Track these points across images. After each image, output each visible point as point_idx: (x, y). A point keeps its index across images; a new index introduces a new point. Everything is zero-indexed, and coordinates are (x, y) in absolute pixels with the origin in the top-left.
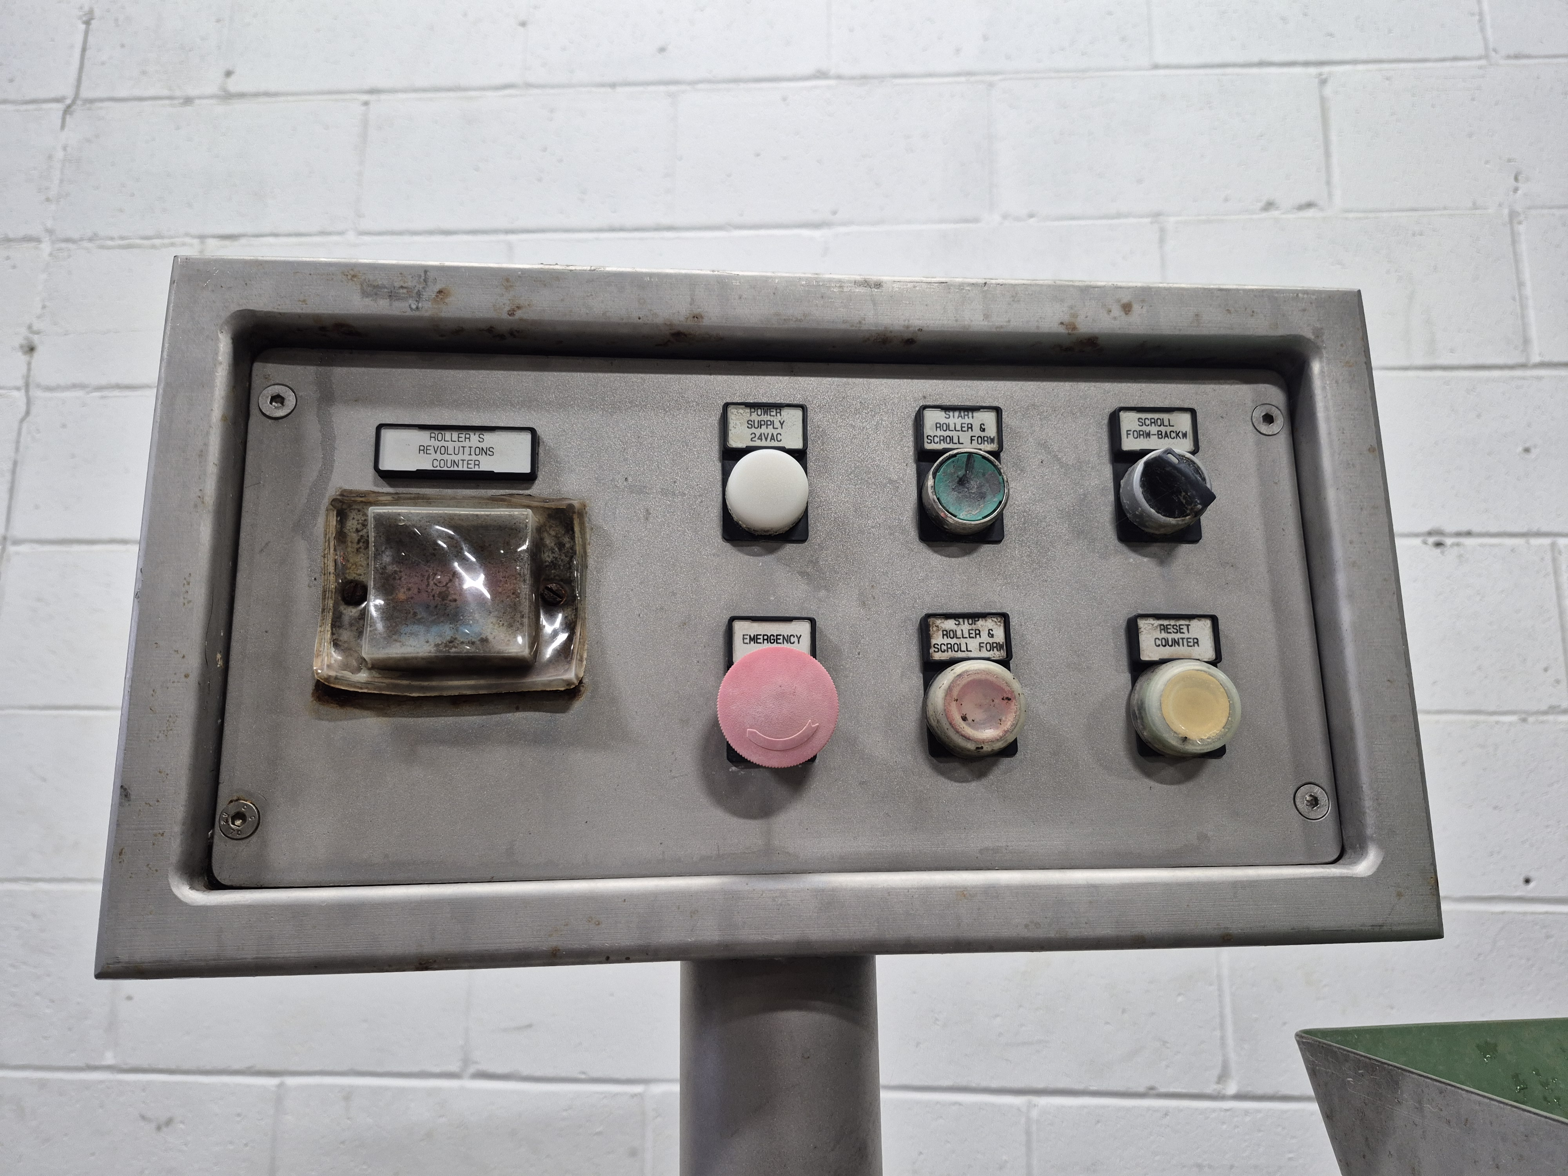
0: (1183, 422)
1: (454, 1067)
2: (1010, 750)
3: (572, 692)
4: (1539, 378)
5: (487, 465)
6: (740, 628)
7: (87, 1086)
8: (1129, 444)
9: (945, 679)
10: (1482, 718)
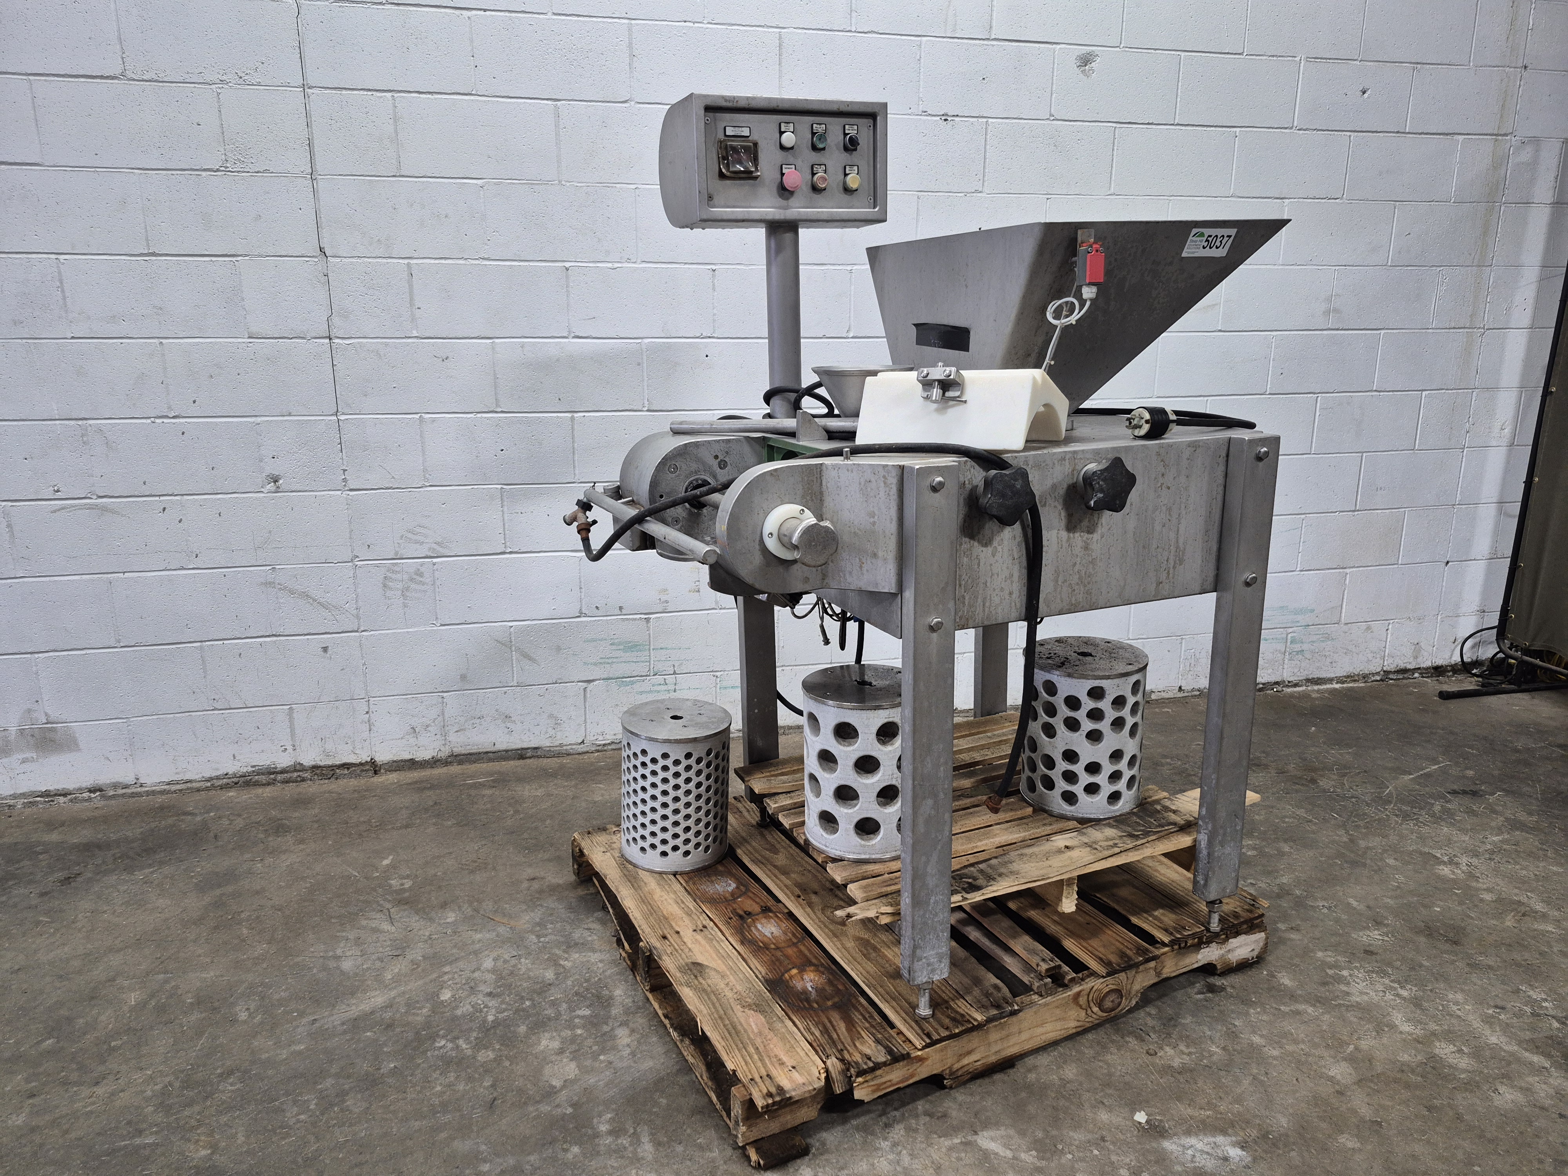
0: (856, 127)
1: (565, 335)
2: (825, 189)
3: (758, 177)
4: (993, 46)
5: (743, 134)
6: (784, 166)
7: (408, 344)
8: (847, 132)
9: (816, 176)
10: (951, 194)
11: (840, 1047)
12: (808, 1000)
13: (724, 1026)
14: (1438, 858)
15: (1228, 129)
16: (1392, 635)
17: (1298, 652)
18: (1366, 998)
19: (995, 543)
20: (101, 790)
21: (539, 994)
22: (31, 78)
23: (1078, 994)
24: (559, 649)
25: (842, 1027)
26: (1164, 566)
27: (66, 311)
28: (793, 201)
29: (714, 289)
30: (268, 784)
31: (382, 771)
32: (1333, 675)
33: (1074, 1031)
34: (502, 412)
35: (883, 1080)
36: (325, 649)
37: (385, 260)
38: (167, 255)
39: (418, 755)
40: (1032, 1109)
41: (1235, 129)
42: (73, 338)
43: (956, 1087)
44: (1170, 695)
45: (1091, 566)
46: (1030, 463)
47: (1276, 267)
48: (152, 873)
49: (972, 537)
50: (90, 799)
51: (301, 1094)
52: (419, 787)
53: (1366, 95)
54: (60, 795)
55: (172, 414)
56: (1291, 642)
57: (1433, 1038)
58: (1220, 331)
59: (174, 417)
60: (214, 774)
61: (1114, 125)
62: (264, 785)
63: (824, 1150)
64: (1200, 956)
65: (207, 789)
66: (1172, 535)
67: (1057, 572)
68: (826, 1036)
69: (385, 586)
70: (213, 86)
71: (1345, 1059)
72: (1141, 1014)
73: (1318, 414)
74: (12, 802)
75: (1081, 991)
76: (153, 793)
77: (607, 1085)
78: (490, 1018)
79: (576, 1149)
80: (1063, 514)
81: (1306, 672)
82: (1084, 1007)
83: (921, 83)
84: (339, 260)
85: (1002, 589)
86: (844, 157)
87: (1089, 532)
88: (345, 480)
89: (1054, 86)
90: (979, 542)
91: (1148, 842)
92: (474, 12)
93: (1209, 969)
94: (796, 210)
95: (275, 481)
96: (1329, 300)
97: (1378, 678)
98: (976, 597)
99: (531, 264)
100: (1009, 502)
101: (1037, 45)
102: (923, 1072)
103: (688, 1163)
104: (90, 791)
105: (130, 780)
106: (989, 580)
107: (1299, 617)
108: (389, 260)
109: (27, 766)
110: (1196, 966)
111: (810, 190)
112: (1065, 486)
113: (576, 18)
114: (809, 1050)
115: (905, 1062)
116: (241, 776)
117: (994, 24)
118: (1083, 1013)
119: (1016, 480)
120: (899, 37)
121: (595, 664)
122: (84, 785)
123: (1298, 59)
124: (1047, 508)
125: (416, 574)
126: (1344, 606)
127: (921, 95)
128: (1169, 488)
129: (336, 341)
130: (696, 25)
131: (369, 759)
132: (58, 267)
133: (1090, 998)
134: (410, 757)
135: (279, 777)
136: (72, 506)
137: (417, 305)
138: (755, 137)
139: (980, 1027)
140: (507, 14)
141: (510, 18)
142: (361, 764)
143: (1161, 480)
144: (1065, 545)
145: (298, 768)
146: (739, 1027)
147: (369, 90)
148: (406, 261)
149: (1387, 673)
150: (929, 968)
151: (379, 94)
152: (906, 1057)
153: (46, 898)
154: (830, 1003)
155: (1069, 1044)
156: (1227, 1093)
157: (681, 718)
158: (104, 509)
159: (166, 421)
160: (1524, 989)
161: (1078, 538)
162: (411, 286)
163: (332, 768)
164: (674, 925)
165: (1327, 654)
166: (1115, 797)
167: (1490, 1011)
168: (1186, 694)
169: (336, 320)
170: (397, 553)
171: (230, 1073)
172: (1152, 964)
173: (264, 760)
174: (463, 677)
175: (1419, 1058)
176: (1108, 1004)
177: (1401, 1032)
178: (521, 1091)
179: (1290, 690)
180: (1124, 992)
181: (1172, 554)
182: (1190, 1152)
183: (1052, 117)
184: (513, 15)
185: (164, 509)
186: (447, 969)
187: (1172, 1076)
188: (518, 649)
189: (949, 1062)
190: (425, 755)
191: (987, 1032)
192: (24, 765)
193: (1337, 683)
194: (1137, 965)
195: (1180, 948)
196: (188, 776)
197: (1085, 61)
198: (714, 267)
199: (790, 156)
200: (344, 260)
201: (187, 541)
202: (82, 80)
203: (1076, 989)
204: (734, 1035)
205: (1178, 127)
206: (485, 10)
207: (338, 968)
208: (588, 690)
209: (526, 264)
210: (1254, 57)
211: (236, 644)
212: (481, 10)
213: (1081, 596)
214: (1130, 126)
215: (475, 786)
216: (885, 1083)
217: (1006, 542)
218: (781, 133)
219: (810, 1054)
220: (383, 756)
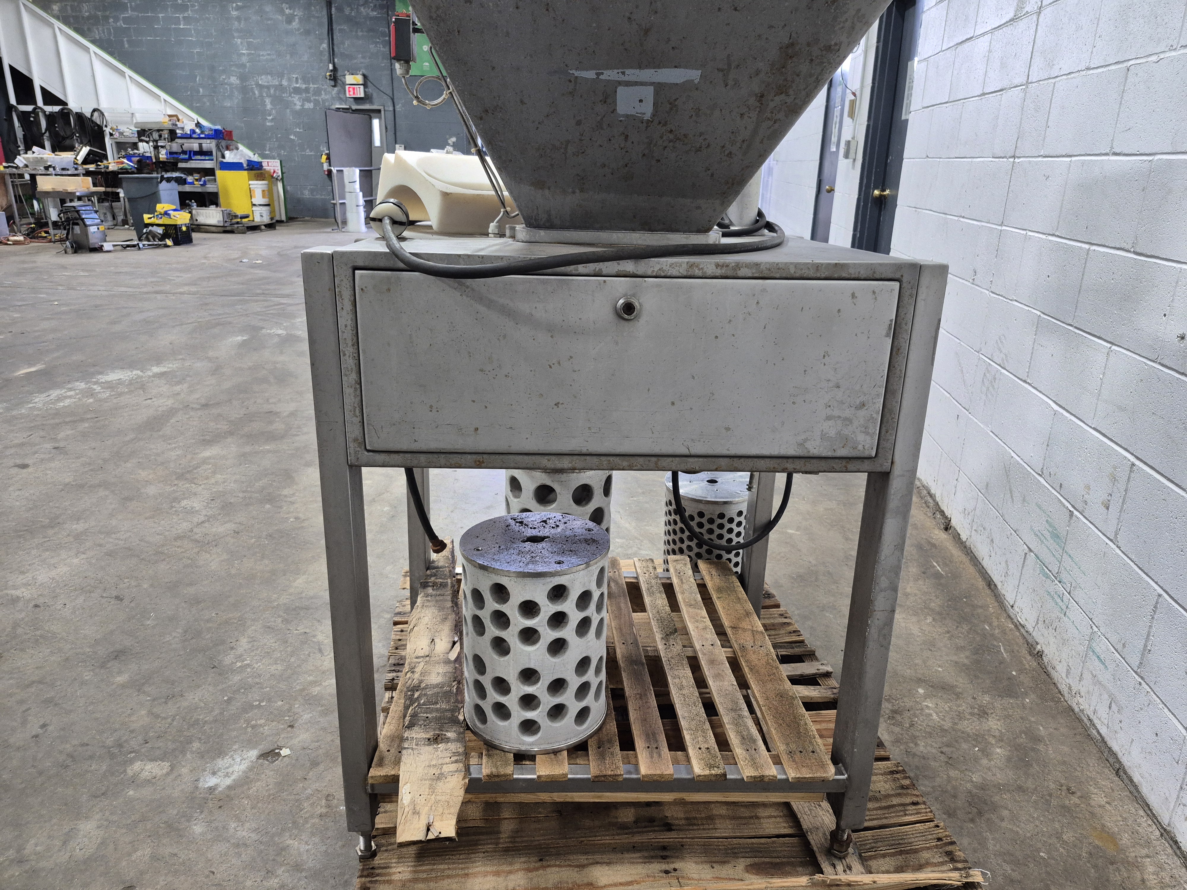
36: (958, 417)
69: (983, 381)
95: (975, 275)
131: (950, 517)
134: (959, 531)
163: (939, 509)
170: (992, 355)
182: (238, 760)
188: (1010, 482)
190: (963, 536)
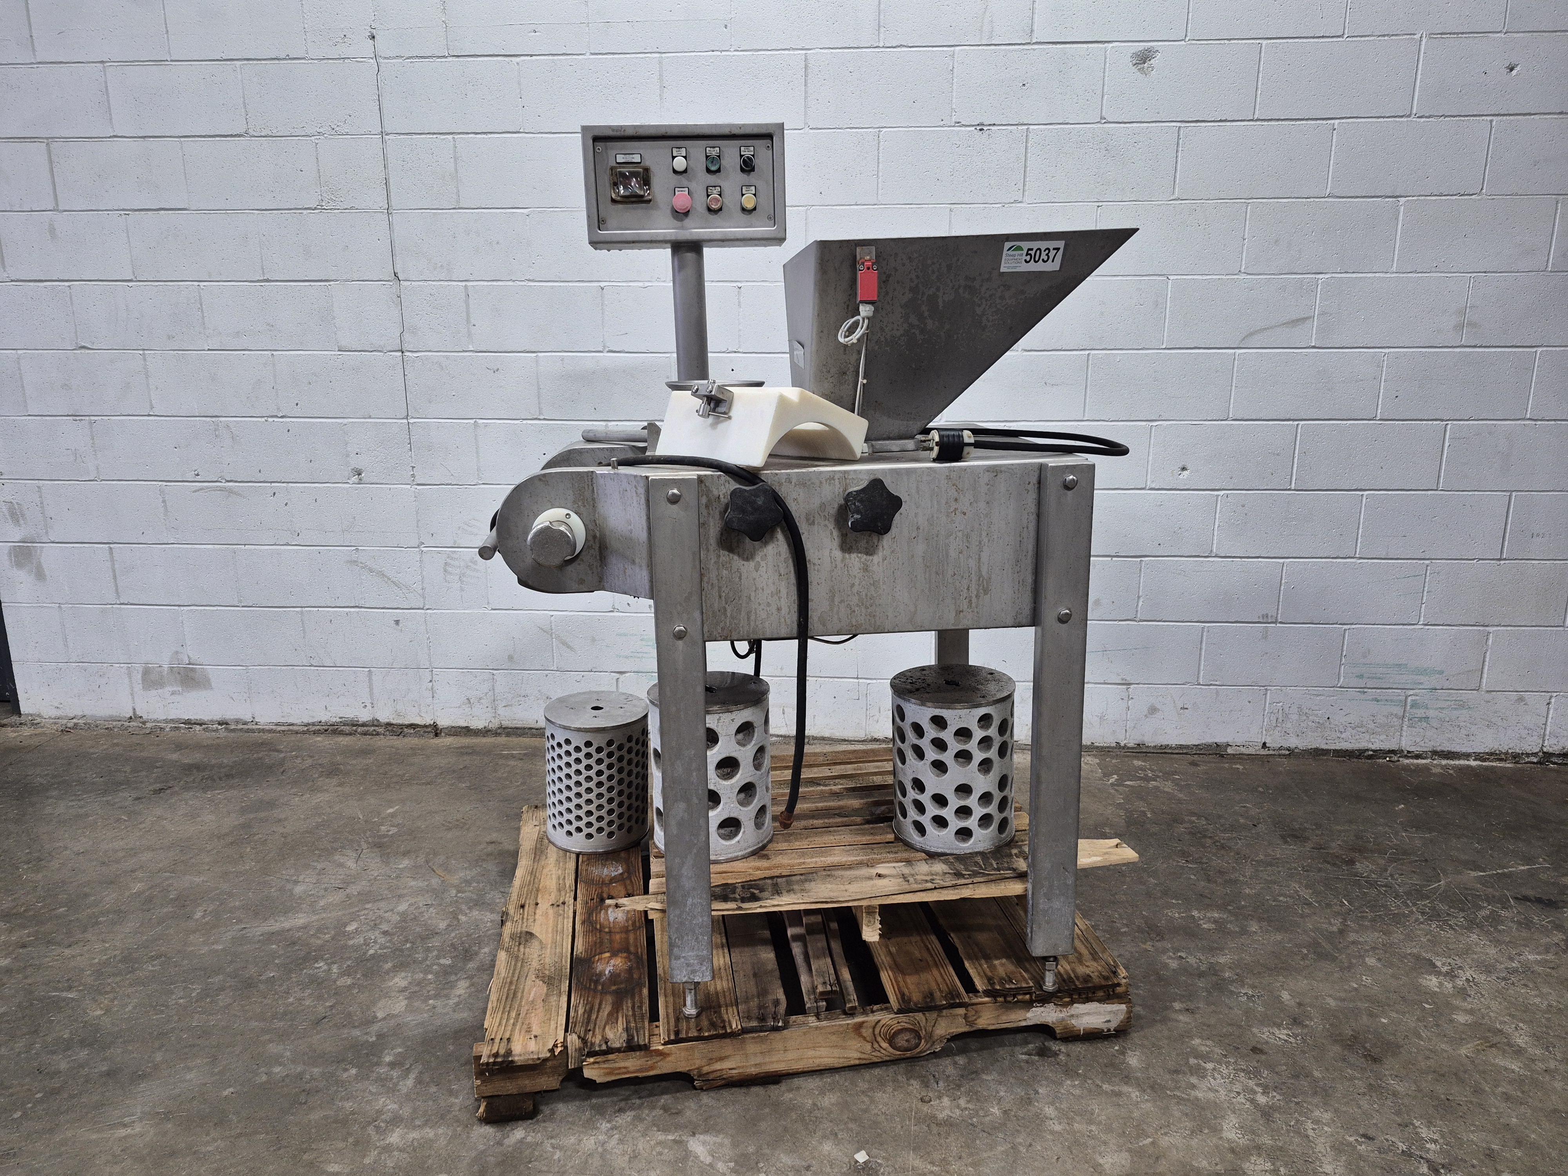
0: (752, 148)
1: (600, 349)
2: (721, 209)
3: (650, 201)
5: (634, 161)
6: (676, 189)
7: (464, 357)
8: (742, 153)
9: (710, 197)
11: (591, 1027)
12: (596, 982)
13: (509, 990)
14: (1434, 966)
15: (1325, 122)
16: (1556, 709)
17: (1421, 719)
18: (1211, 1095)
19: (758, 558)
20: (227, 724)
21: (422, 939)
22: (182, 139)
23: (860, 1025)
24: (594, 640)
25: (607, 1009)
26: (965, 593)
27: (204, 328)
28: (687, 222)
29: (739, 305)
30: (350, 734)
31: (443, 734)
32: (1470, 750)
33: (857, 1062)
34: (545, 419)
35: (617, 1065)
36: (397, 622)
37: (446, 283)
38: (277, 281)
39: (473, 723)
40: (763, 1125)
41: (1332, 121)
42: (209, 350)
43: (706, 1090)
44: (1251, 751)
45: (873, 588)
46: (794, 481)
47: (1388, 275)
48: (219, 794)
49: (731, 550)
50: (217, 730)
51: (192, 984)
52: (463, 751)
53: (1514, 72)
54: (198, 724)
55: (281, 414)
56: (1412, 707)
57: (1254, 1152)
58: (1314, 347)
59: (282, 417)
60: (311, 721)
61: (1178, 124)
62: (347, 734)
63: (551, 1118)
64: (1029, 1015)
65: (304, 733)
66: (972, 563)
67: (832, 593)
68: (586, 1016)
69: (445, 571)
70: (313, 138)
71: (1129, 1150)
72: (947, 1061)
73: (1447, 444)
74: (163, 725)
75: (863, 1022)
76: (263, 731)
77: (416, 1025)
78: (371, 952)
79: (354, 1071)
80: (835, 533)
81: (1432, 743)
82: (868, 1039)
83: (954, 94)
84: (409, 283)
85: (768, 604)
86: (741, 178)
87: (867, 554)
88: (413, 476)
89: (1106, 87)
90: (739, 555)
91: (973, 883)
92: (523, 58)
93: (1044, 1030)
94: (694, 231)
95: (359, 474)
96: (1462, 312)
97: (1535, 760)
98: (739, 611)
99: (570, 284)
100: (752, 518)
101: (1085, 46)
102: (666, 1067)
103: (431, 1103)
104: (219, 724)
105: (248, 718)
106: (753, 594)
107: (1422, 679)
108: (450, 283)
109: (176, 698)
110: (1024, 1024)
111: (706, 212)
112: (836, 506)
113: (612, 56)
114: (561, 1025)
115: (643, 1053)
116: (331, 725)
117: (1035, 27)
118: (868, 1047)
119: (758, 496)
120: (930, 49)
121: (627, 657)
122: (215, 719)
123: (1417, 37)
124: (816, 526)
125: (471, 562)
126: (1486, 670)
127: (954, 106)
128: (965, 514)
129: (407, 354)
130: (724, 53)
131: (432, 723)
132: (199, 293)
133: (877, 1031)
134: (465, 725)
135: (360, 729)
136: (207, 488)
137: (473, 322)
138: (647, 163)
139: (733, 1035)
140: (551, 57)
141: (553, 61)
142: (425, 726)
143: (954, 505)
144: (840, 565)
145: (375, 723)
146: (519, 995)
147: (434, 134)
148: (464, 284)
149: (1548, 755)
150: (689, 969)
151: (442, 137)
152: (644, 1048)
153: (137, 802)
154: (614, 988)
155: (849, 1074)
156: (971, 1155)
157: (601, 708)
158: (231, 491)
159: (276, 420)
160: (1417, 1123)
161: (855, 560)
162: (468, 306)
163: (402, 726)
164: (540, 896)
165: (1462, 724)
166: (964, 833)
167: (1352, 1139)
168: (1271, 752)
169: (406, 335)
170: (455, 542)
171: (158, 957)
172: (962, 1011)
173: (350, 713)
174: (510, 658)
175: (1218, 1167)
176: (901, 1041)
177: (1221, 1138)
178: (349, 1015)
179: (1407, 761)
180: (923, 1033)
181: (974, 582)
183: (1103, 120)
184: (556, 58)
185: (274, 494)
186: (369, 906)
187: (928, 1126)
188: (558, 637)
189: (698, 1063)
190: (478, 724)
191: (743, 1041)
192: (173, 697)
193: (1475, 760)
194: (939, 1009)
195: (1006, 1001)
196: (291, 721)
197: (1143, 58)
198: (740, 285)
199: (683, 179)
200: (413, 283)
201: (291, 521)
202: (218, 139)
203: (859, 1019)
204: (510, 999)
205: (1258, 123)
206: (531, 56)
207: (291, 890)
208: (620, 680)
209: (567, 284)
210: (1359, 39)
211: (328, 612)
212: (527, 55)
213: (862, 618)
214: (1199, 124)
215: (507, 757)
216: (620, 1068)
217: (770, 558)
218: (674, 158)
219: (559, 1028)
220: (444, 722)
